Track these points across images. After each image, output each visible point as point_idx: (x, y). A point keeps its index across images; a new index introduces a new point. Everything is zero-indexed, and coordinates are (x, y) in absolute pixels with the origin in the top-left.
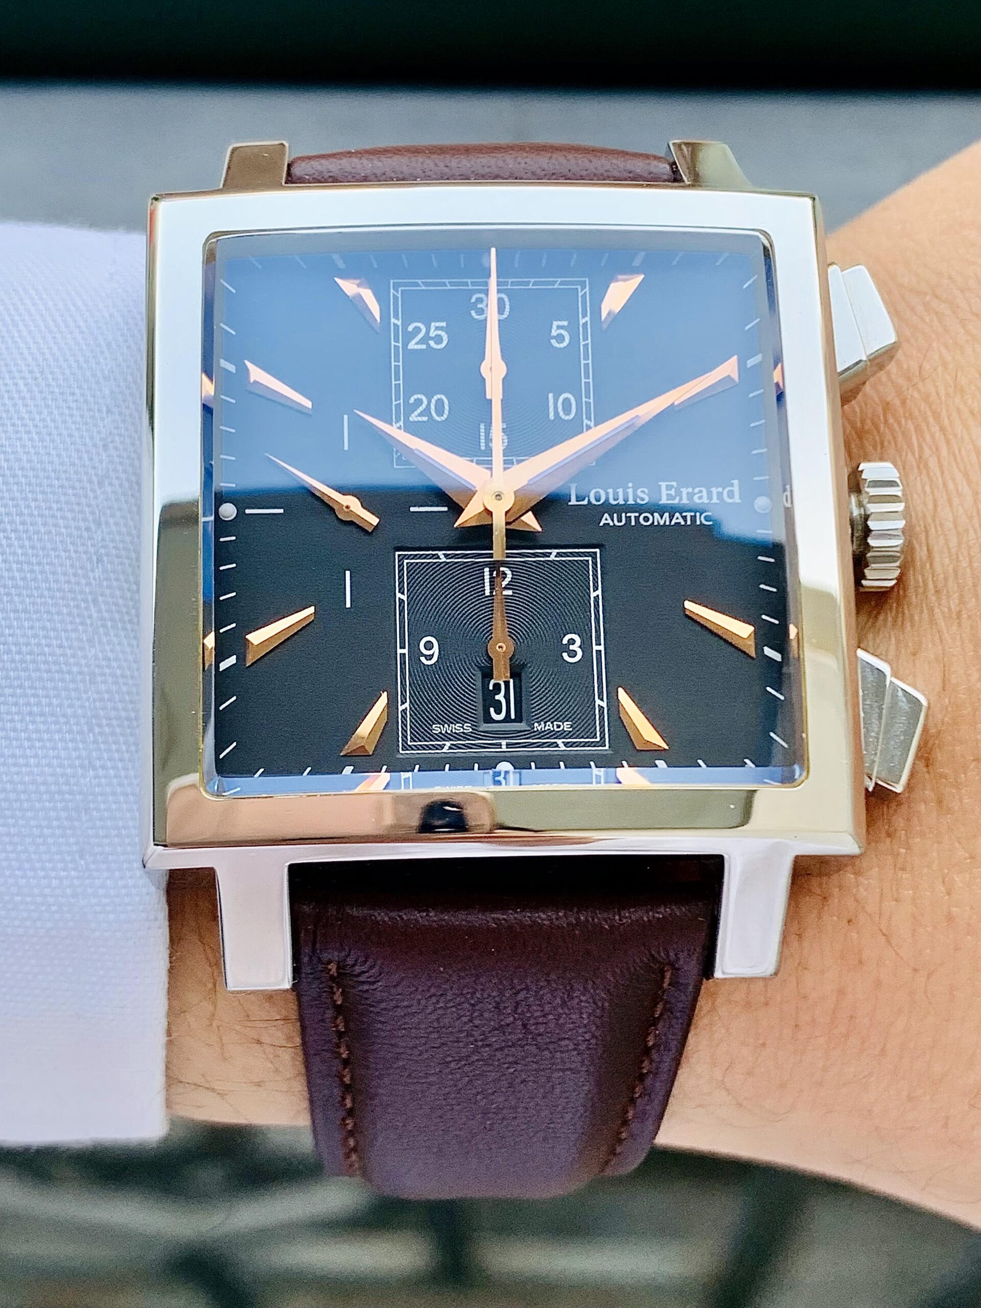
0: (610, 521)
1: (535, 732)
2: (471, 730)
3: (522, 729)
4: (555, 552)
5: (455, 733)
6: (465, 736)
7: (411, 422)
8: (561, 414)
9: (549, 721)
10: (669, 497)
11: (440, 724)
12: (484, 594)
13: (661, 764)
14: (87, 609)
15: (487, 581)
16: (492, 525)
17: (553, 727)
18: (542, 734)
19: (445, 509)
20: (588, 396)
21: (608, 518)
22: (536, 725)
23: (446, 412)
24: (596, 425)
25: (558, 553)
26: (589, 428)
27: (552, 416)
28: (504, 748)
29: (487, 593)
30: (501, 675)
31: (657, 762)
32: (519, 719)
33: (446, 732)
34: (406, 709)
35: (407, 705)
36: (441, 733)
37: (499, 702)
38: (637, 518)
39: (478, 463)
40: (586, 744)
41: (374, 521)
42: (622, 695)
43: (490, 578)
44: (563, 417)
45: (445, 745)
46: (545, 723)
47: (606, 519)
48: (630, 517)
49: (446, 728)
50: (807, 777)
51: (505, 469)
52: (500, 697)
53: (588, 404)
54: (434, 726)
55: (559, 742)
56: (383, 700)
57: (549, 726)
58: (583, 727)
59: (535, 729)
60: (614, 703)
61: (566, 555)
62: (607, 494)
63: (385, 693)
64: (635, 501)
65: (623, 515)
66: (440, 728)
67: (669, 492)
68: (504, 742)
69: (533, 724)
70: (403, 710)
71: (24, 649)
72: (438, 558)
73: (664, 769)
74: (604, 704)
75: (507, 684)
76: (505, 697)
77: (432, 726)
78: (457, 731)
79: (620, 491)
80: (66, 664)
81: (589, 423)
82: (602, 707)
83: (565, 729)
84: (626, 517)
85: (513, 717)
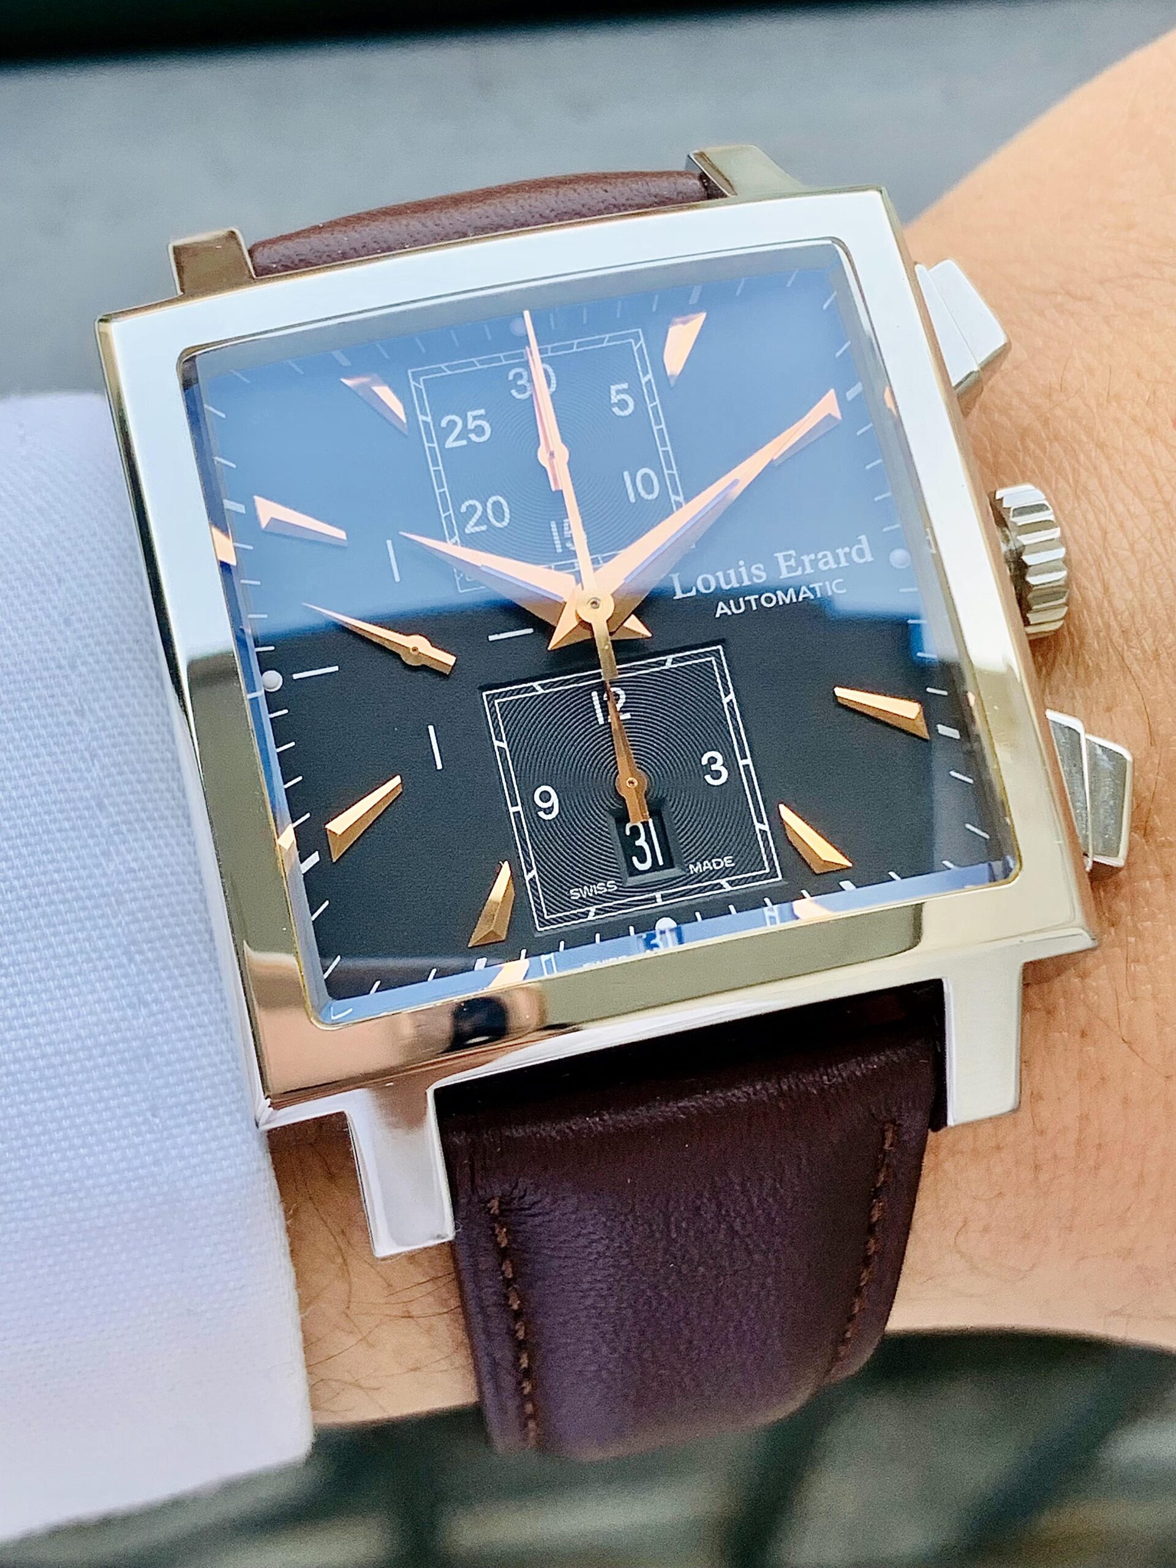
0: (726, 610)
1: (691, 875)
2: (616, 888)
3: (677, 875)
4: (670, 658)
5: (599, 895)
6: (609, 896)
7: (468, 534)
8: (643, 493)
9: (705, 860)
10: (790, 569)
11: (578, 887)
12: (598, 723)
13: (846, 885)
14: (93, 817)
15: (597, 706)
16: (593, 639)
17: (712, 865)
18: (699, 877)
19: (530, 631)
20: (670, 467)
21: (724, 607)
22: (691, 867)
23: (507, 515)
24: (687, 500)
25: (674, 659)
26: (679, 505)
27: (632, 499)
28: (660, 902)
29: (601, 721)
30: (638, 816)
31: (841, 883)
32: (669, 863)
33: (588, 896)
34: (534, 877)
35: (534, 872)
36: (581, 898)
37: (641, 847)
38: (758, 601)
39: (558, 568)
40: (754, 879)
41: (450, 660)
42: (785, 813)
43: (600, 703)
44: (646, 496)
45: (589, 911)
46: (702, 863)
47: (721, 609)
48: (749, 601)
49: (586, 892)
50: (1020, 869)
51: (595, 570)
52: (641, 842)
53: (672, 476)
54: (571, 891)
55: (723, 882)
56: (505, 872)
57: (707, 866)
58: (748, 859)
59: (692, 872)
60: (778, 825)
61: (684, 659)
62: (717, 579)
63: (506, 863)
64: (750, 579)
65: (741, 600)
66: (579, 892)
67: (788, 564)
68: (658, 895)
69: (688, 867)
70: (531, 879)
71: (29, 881)
72: (534, 690)
73: (853, 891)
74: (766, 827)
75: (646, 825)
76: (646, 841)
77: (569, 892)
78: (600, 892)
79: (732, 572)
80: (84, 888)
81: (678, 499)
82: (764, 831)
83: (727, 866)
84: (745, 602)
85: (661, 863)
